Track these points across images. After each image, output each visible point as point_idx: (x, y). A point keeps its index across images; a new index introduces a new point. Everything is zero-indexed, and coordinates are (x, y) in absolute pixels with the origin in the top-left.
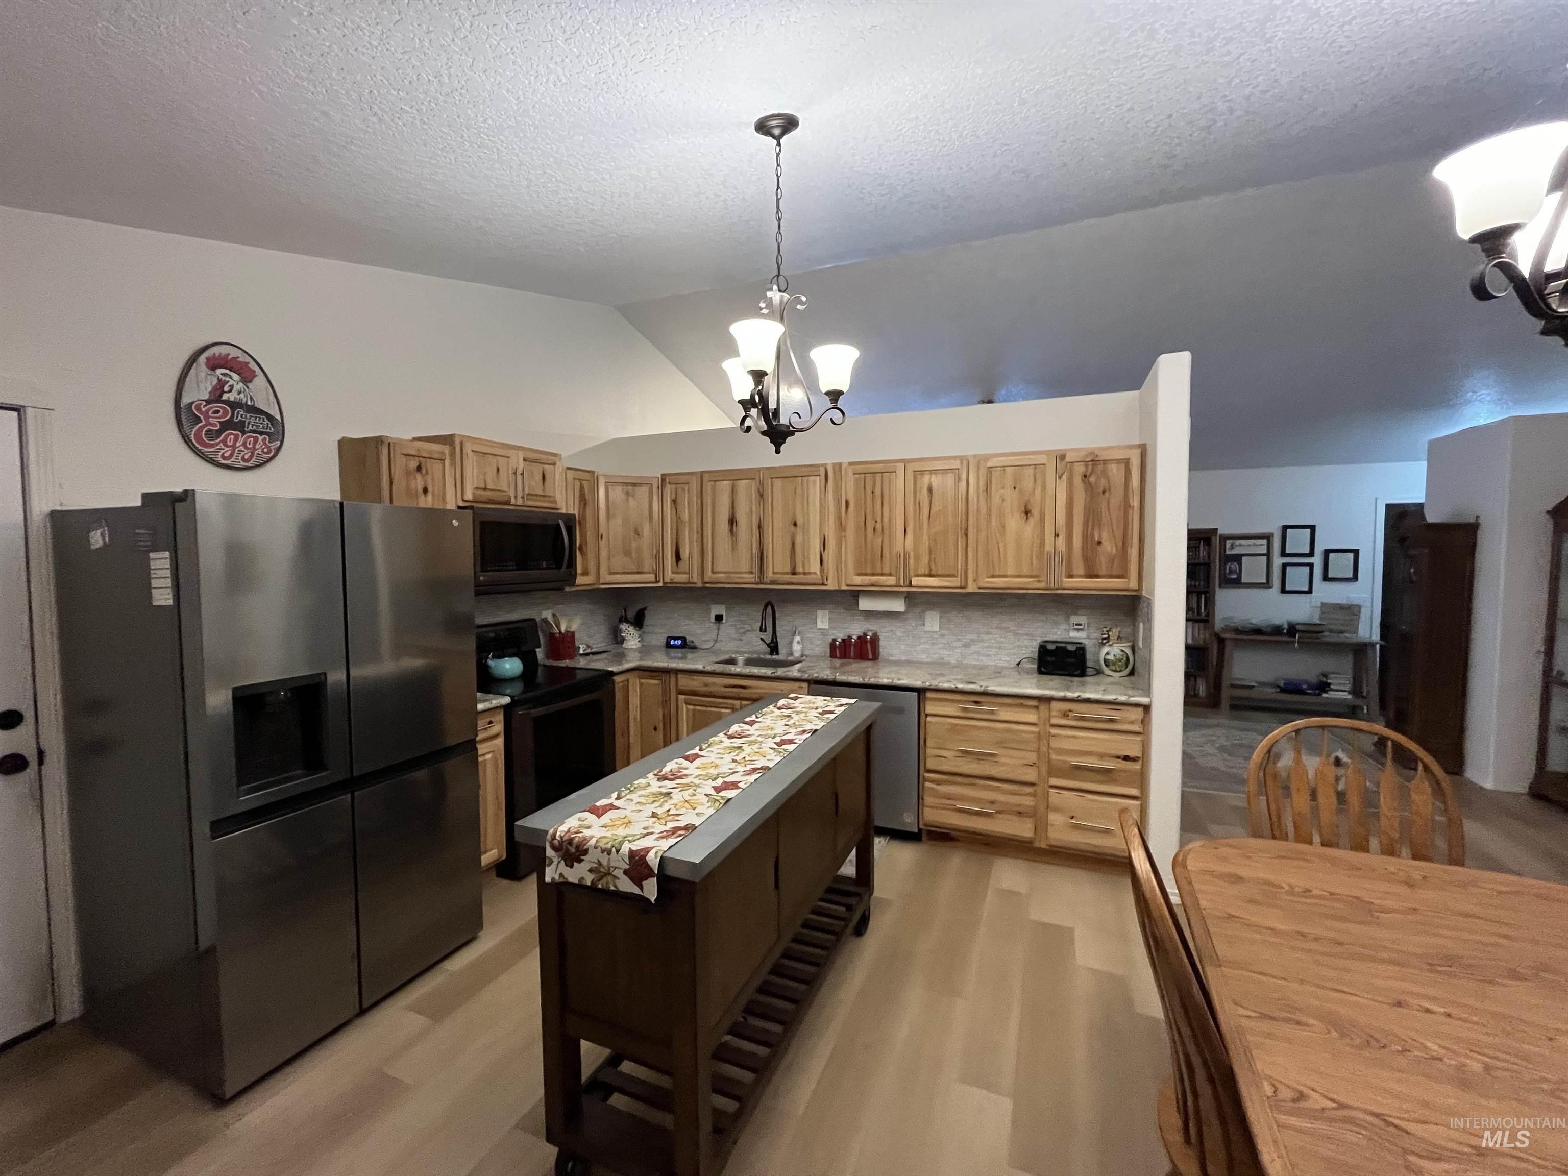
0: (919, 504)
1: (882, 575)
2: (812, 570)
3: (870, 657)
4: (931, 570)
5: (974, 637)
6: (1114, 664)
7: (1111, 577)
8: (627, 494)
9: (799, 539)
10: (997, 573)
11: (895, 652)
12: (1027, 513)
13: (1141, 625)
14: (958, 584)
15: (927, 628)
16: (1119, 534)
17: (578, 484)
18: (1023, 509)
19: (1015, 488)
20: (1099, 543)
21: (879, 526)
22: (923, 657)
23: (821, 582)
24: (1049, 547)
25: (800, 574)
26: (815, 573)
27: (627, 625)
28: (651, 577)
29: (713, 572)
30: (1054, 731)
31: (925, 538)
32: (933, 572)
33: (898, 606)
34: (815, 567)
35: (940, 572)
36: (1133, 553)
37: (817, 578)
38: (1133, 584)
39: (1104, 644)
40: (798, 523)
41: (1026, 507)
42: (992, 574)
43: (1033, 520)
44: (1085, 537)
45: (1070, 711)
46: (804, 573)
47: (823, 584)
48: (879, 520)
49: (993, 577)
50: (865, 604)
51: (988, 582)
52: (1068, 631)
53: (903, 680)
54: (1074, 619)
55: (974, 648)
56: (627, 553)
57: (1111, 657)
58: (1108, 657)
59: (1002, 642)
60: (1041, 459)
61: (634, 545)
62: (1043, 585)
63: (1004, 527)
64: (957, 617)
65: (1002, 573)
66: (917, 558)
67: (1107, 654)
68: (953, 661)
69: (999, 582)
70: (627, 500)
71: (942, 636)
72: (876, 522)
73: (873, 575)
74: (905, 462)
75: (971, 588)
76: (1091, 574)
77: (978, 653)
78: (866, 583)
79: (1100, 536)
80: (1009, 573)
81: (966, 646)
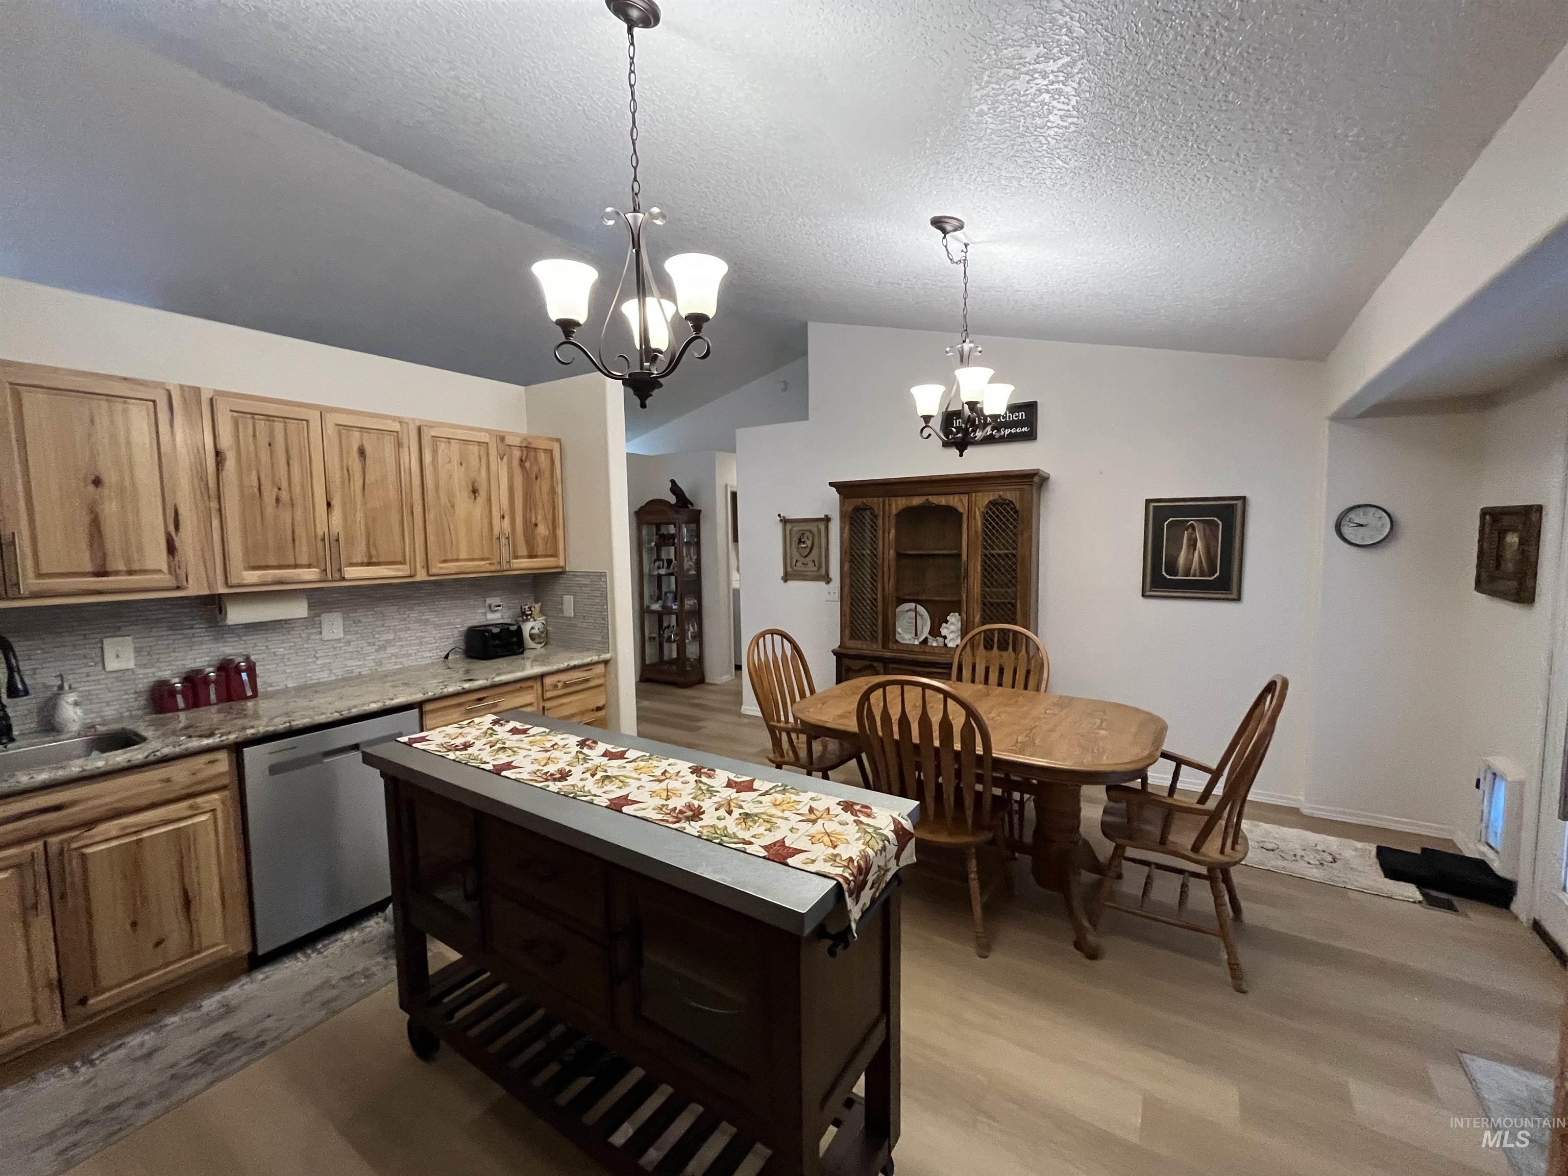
0: (348, 470)
1: (296, 566)
2: (150, 565)
3: (249, 693)
4: (370, 557)
5: (391, 636)
6: (540, 637)
7: (546, 556)
9: (110, 509)
10: (450, 557)
11: (274, 678)
12: (475, 491)
13: (568, 600)
14: (407, 573)
15: (326, 635)
16: (550, 517)
18: (471, 489)
19: (461, 464)
20: (536, 525)
21: (284, 495)
22: (324, 676)
23: (173, 583)
24: (496, 531)
25: (117, 573)
26: (160, 571)
30: (548, 705)
31: (359, 515)
32: (374, 560)
33: (299, 610)
34: (157, 557)
35: (382, 560)
36: (560, 532)
37: (166, 579)
38: (562, 563)
39: (527, 620)
40: (105, 478)
41: (473, 486)
42: (444, 558)
43: (481, 499)
44: (525, 522)
45: (559, 682)
46: (130, 572)
47: (178, 588)
48: (284, 485)
49: (445, 561)
50: (236, 615)
51: (441, 568)
52: (485, 614)
54: (493, 601)
55: (391, 650)
57: (536, 631)
58: (533, 631)
59: (422, 637)
60: (485, 438)
62: (493, 568)
63: (453, 506)
64: (366, 617)
65: (455, 557)
66: (350, 541)
67: (532, 628)
68: (365, 671)
69: (452, 567)
71: (349, 643)
72: (280, 489)
73: (280, 567)
74: (323, 411)
75: (421, 576)
76: (531, 556)
77: (396, 655)
78: (269, 579)
79: (536, 518)
80: (461, 557)
81: (383, 648)
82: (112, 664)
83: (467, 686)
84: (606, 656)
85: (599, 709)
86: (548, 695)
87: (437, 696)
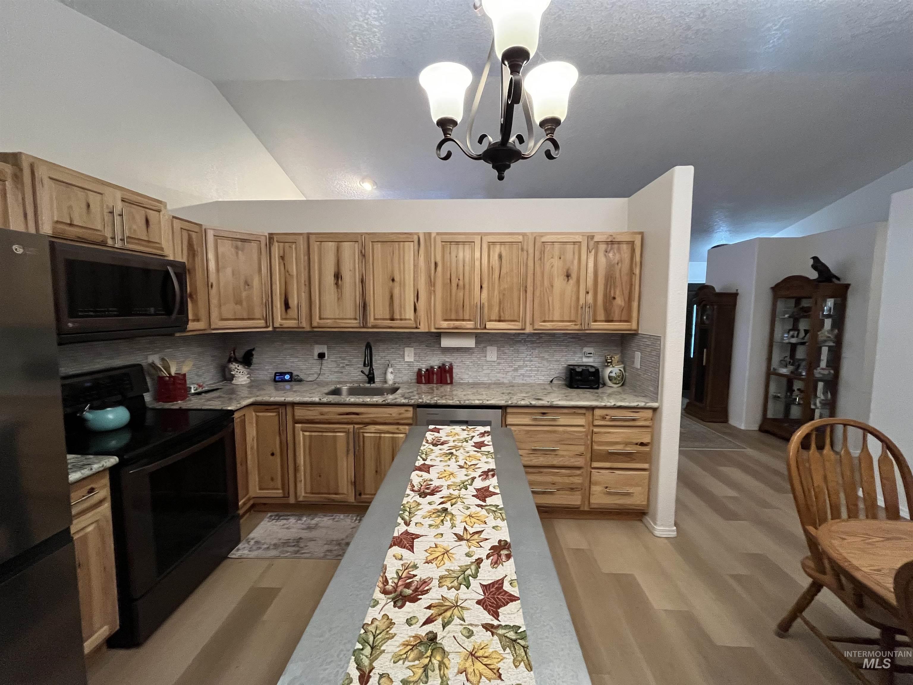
0: (492, 267)
1: (463, 320)
2: (407, 317)
3: (449, 382)
4: (500, 317)
5: (521, 363)
6: (615, 379)
7: (620, 321)
8: (237, 248)
9: (396, 292)
10: (547, 319)
11: (466, 376)
12: (568, 276)
13: (638, 355)
14: (520, 327)
15: (488, 358)
16: (626, 292)
17: (185, 234)
18: (566, 274)
19: (560, 258)
20: (614, 298)
21: (461, 283)
22: (485, 380)
23: (414, 326)
24: (582, 301)
25: (397, 319)
26: (410, 319)
27: (237, 365)
28: (262, 323)
29: (320, 318)
30: (596, 430)
31: (496, 292)
32: (502, 319)
33: (470, 343)
34: (409, 314)
35: (507, 319)
36: (635, 305)
37: (412, 323)
38: (634, 326)
39: (608, 366)
40: (396, 279)
41: (567, 272)
42: (543, 320)
43: (572, 281)
44: (605, 295)
45: (607, 415)
46: (401, 319)
47: (417, 328)
48: (461, 278)
49: (544, 321)
50: (446, 342)
51: (541, 325)
52: (582, 358)
53: (490, 400)
54: (587, 350)
55: (522, 371)
56: (239, 302)
57: (613, 375)
58: (611, 375)
59: (539, 367)
60: (578, 238)
61: (244, 294)
62: (577, 327)
63: (552, 286)
64: (509, 350)
65: (551, 319)
66: (490, 307)
67: (611, 372)
68: (506, 381)
69: (548, 325)
70: (237, 253)
71: (499, 364)
72: (459, 280)
73: (457, 320)
74: (482, 235)
75: (529, 330)
76: (609, 320)
77: (523, 375)
78: (452, 326)
79: (615, 293)
80: (555, 319)
81: (516, 370)
82: (407, 359)
83: (534, 403)
84: (655, 405)
85: (642, 444)
86: (596, 423)
87: (513, 405)
